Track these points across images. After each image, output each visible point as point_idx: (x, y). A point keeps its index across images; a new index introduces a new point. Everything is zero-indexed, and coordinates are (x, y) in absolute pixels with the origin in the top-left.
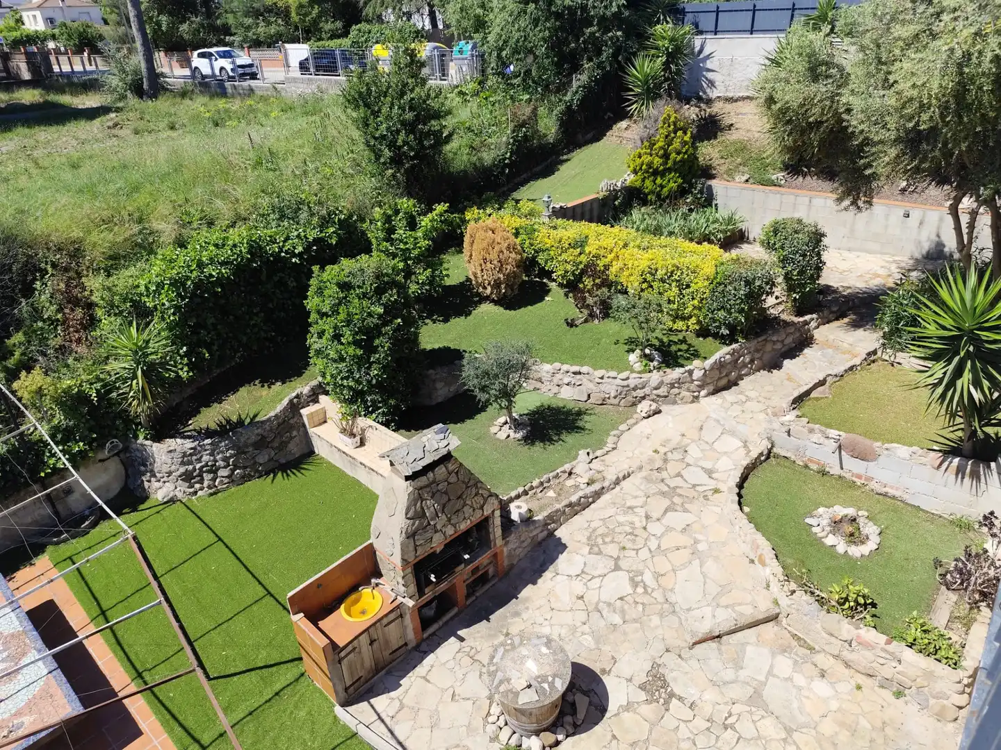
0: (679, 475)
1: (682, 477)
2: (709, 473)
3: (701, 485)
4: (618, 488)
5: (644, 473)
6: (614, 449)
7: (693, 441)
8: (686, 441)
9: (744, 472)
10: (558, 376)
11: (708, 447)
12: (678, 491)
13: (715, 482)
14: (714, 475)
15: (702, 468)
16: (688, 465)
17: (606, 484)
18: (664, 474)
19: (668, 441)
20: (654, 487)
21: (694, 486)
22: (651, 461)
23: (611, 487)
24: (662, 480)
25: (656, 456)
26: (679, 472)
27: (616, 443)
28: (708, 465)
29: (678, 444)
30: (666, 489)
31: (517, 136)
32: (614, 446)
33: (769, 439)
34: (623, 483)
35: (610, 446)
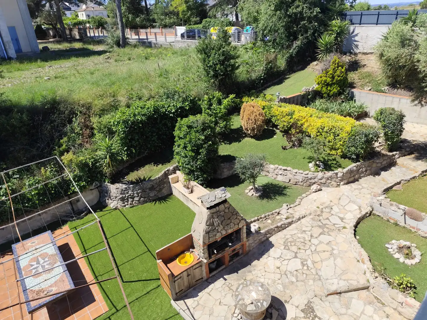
0: (328, 219)
1: (329, 220)
2: (342, 219)
3: (337, 224)
4: (299, 222)
5: (311, 217)
6: (299, 204)
7: (336, 204)
8: (332, 204)
9: (358, 220)
10: (277, 171)
11: (342, 208)
12: (327, 226)
13: (344, 224)
14: (344, 221)
15: (339, 217)
16: (332, 215)
17: (294, 219)
18: (321, 218)
19: (324, 203)
20: (315, 223)
21: (334, 224)
22: (316, 211)
23: (296, 221)
24: (320, 220)
25: (318, 209)
26: (328, 218)
27: (300, 202)
28: (342, 216)
29: (328, 205)
30: (321, 224)
31: (267, 67)
32: (299, 203)
33: (371, 206)
34: (302, 220)
35: (297, 203)
